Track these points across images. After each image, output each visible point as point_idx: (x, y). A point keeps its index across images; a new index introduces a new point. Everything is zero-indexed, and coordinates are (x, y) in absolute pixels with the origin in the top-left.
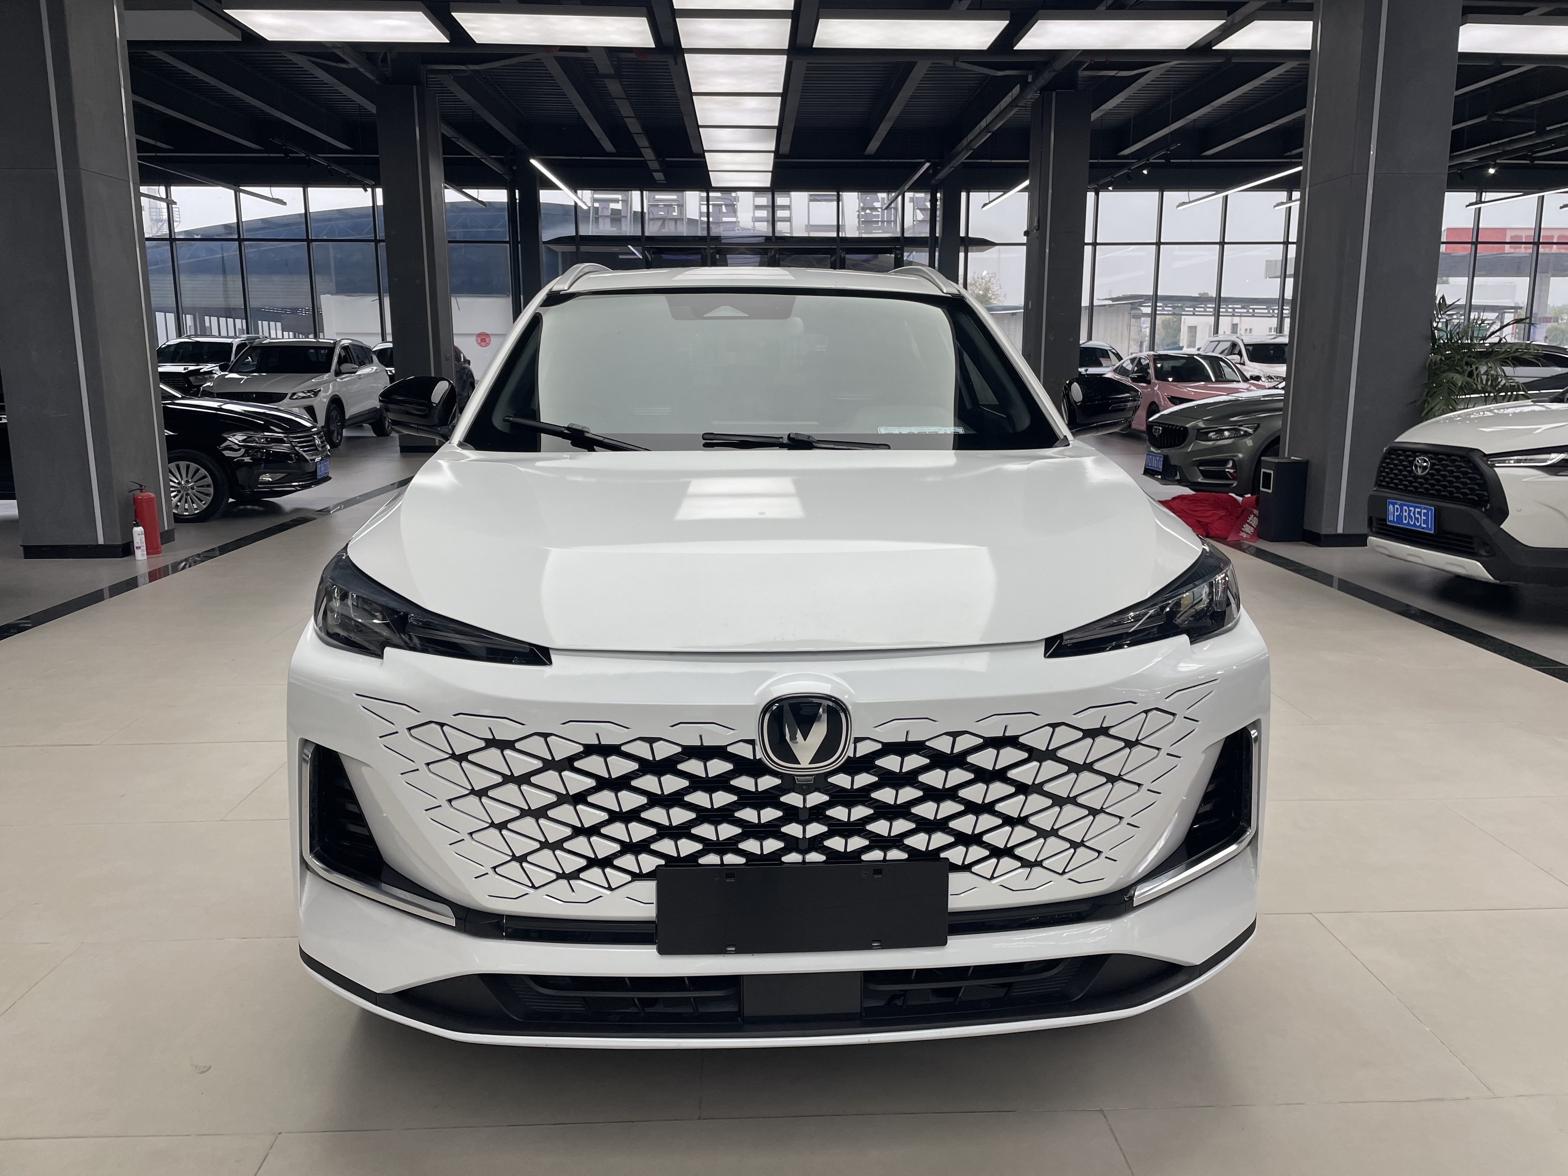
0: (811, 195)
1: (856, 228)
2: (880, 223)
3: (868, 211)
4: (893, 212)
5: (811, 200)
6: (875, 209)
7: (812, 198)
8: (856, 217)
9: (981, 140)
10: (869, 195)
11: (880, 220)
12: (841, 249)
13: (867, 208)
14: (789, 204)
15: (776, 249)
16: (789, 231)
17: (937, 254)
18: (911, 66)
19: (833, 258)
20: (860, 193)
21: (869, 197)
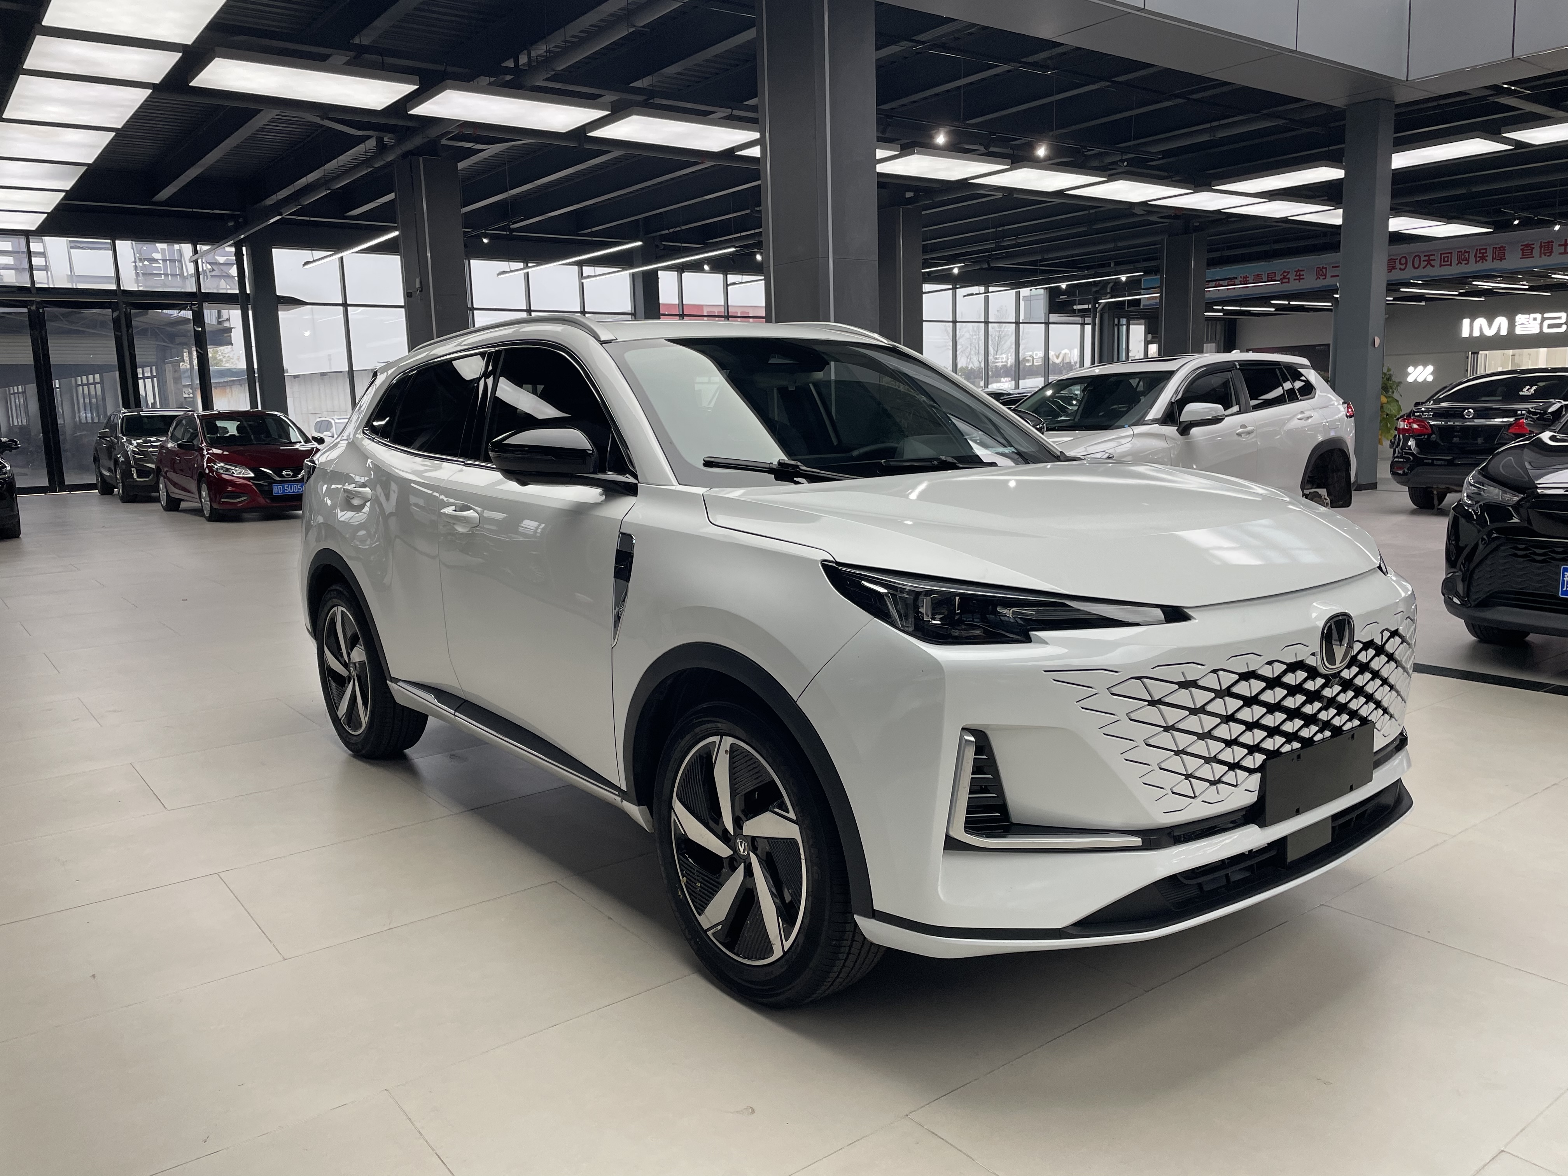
0: (71, 242)
1: (134, 281)
2: (163, 276)
3: (146, 263)
4: (177, 265)
5: (72, 248)
6: (156, 261)
7: (73, 245)
8: (133, 268)
9: (314, 197)
10: (146, 245)
11: (162, 272)
12: (125, 303)
13: (145, 260)
14: (43, 251)
15: (38, 303)
16: (46, 282)
17: (250, 312)
18: (251, 114)
19: (116, 314)
20: (133, 242)
21: (146, 247)
